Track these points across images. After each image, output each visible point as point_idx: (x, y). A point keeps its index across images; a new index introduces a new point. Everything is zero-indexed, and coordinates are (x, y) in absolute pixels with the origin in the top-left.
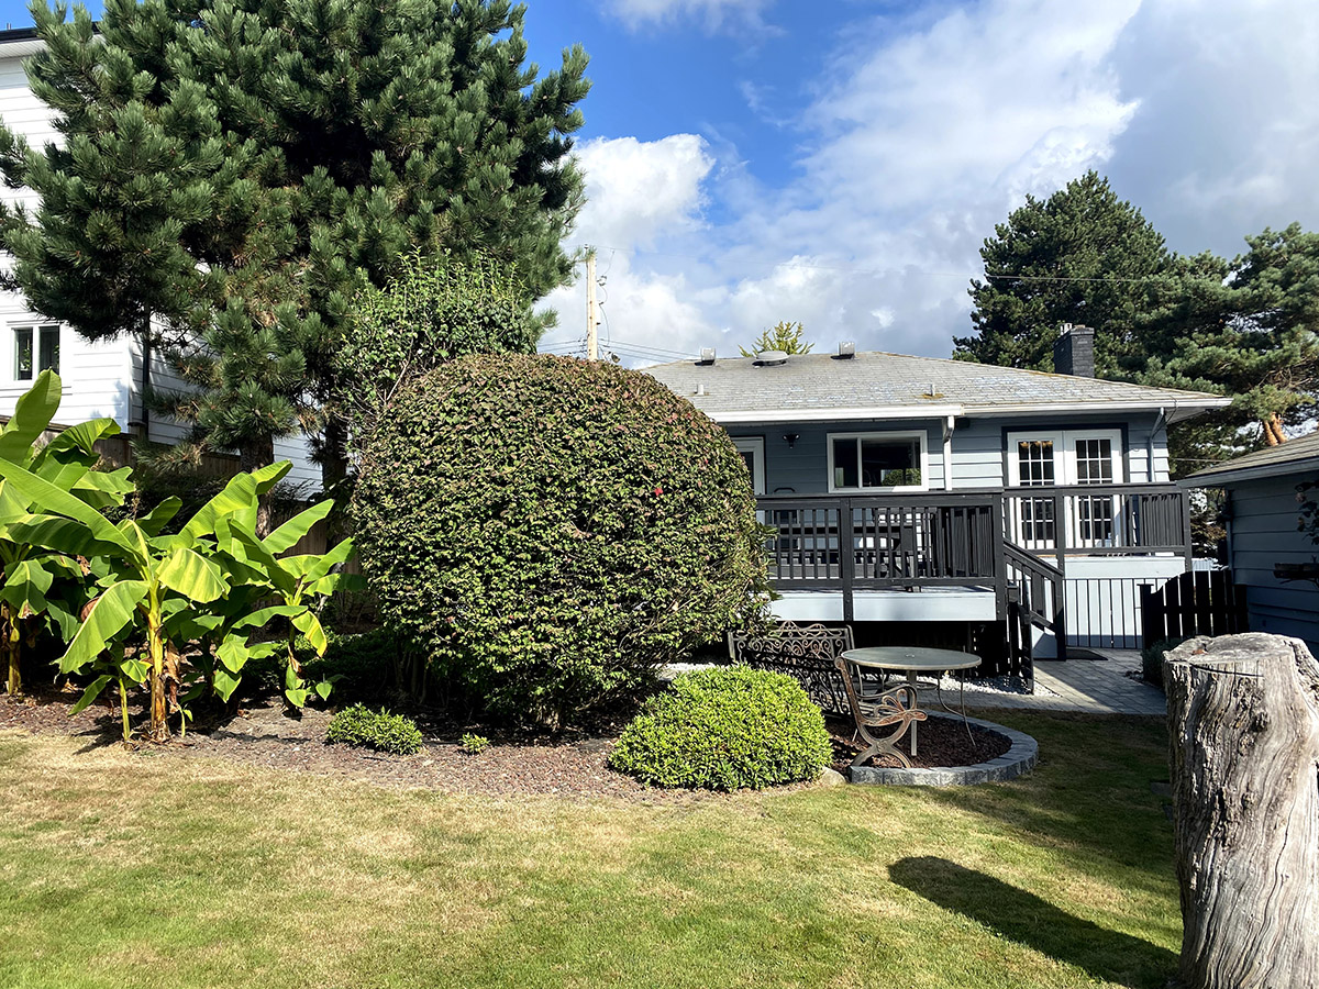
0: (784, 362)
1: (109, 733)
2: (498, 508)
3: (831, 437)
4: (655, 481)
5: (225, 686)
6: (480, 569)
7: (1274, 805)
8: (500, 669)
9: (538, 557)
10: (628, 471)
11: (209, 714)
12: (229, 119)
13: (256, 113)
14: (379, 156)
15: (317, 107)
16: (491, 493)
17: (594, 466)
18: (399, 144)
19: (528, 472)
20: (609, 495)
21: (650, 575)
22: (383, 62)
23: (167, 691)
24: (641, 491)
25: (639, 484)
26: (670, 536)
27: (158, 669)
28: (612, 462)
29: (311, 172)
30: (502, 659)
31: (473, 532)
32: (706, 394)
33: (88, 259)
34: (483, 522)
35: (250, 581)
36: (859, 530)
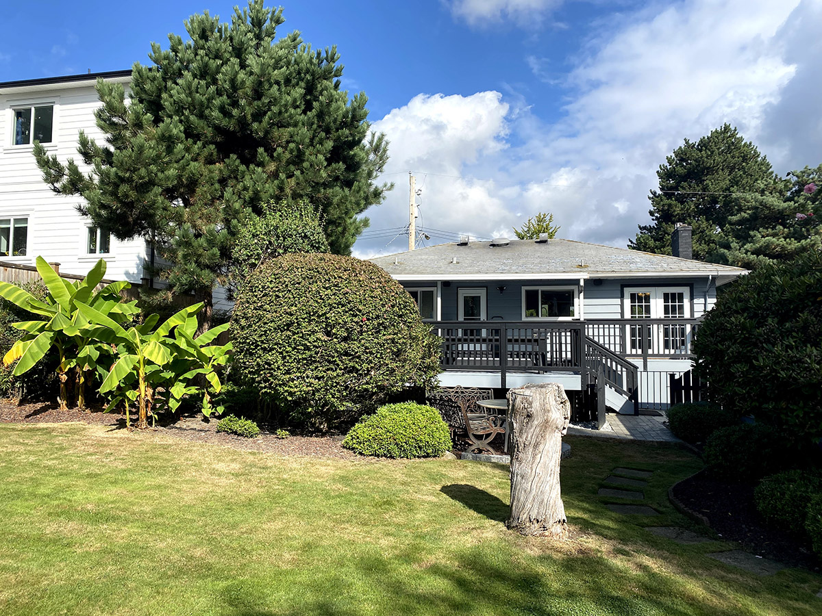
0: (507, 244)
1: (121, 424)
2: (289, 325)
3: (524, 289)
4: (363, 315)
5: (174, 405)
6: (281, 353)
7: (536, 446)
8: (290, 398)
9: (308, 348)
10: (350, 310)
11: (167, 419)
12: (190, 133)
13: (203, 128)
14: (261, 150)
15: (231, 125)
16: (286, 319)
17: (335, 308)
18: (273, 142)
19: (303, 310)
20: (340, 321)
21: (359, 357)
22: (263, 104)
23: (147, 406)
24: (356, 319)
25: (356, 316)
26: (368, 340)
27: (143, 395)
28: (343, 306)
29: (229, 157)
30: (291, 394)
31: (278, 337)
32: (458, 263)
33: (119, 205)
34: (282, 331)
35: (186, 357)
36: (510, 341)
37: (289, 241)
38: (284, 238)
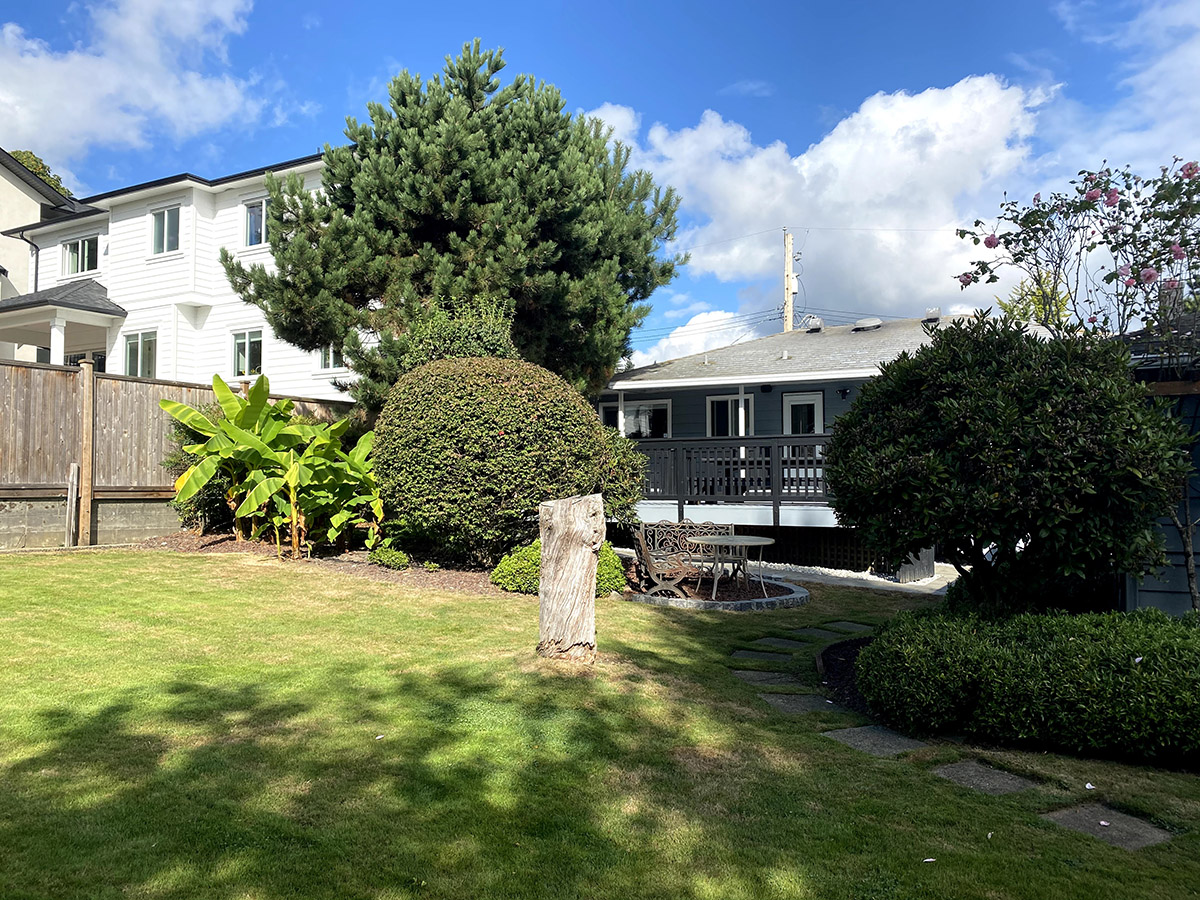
0: (879, 327)
2: (417, 440)
4: (501, 428)
5: (332, 535)
6: (411, 473)
8: (425, 524)
9: (437, 467)
10: (486, 422)
12: (381, 223)
13: (393, 214)
14: (453, 235)
15: (422, 208)
16: (413, 434)
17: (468, 420)
18: (475, 222)
19: (431, 424)
20: (473, 436)
21: (495, 477)
22: (454, 178)
23: (300, 535)
24: (492, 433)
25: (493, 429)
26: (506, 457)
27: (295, 523)
28: (478, 418)
29: (422, 247)
30: (426, 519)
31: (405, 454)
32: (789, 358)
33: (288, 313)
34: (410, 448)
37: (457, 344)
38: (452, 341)
